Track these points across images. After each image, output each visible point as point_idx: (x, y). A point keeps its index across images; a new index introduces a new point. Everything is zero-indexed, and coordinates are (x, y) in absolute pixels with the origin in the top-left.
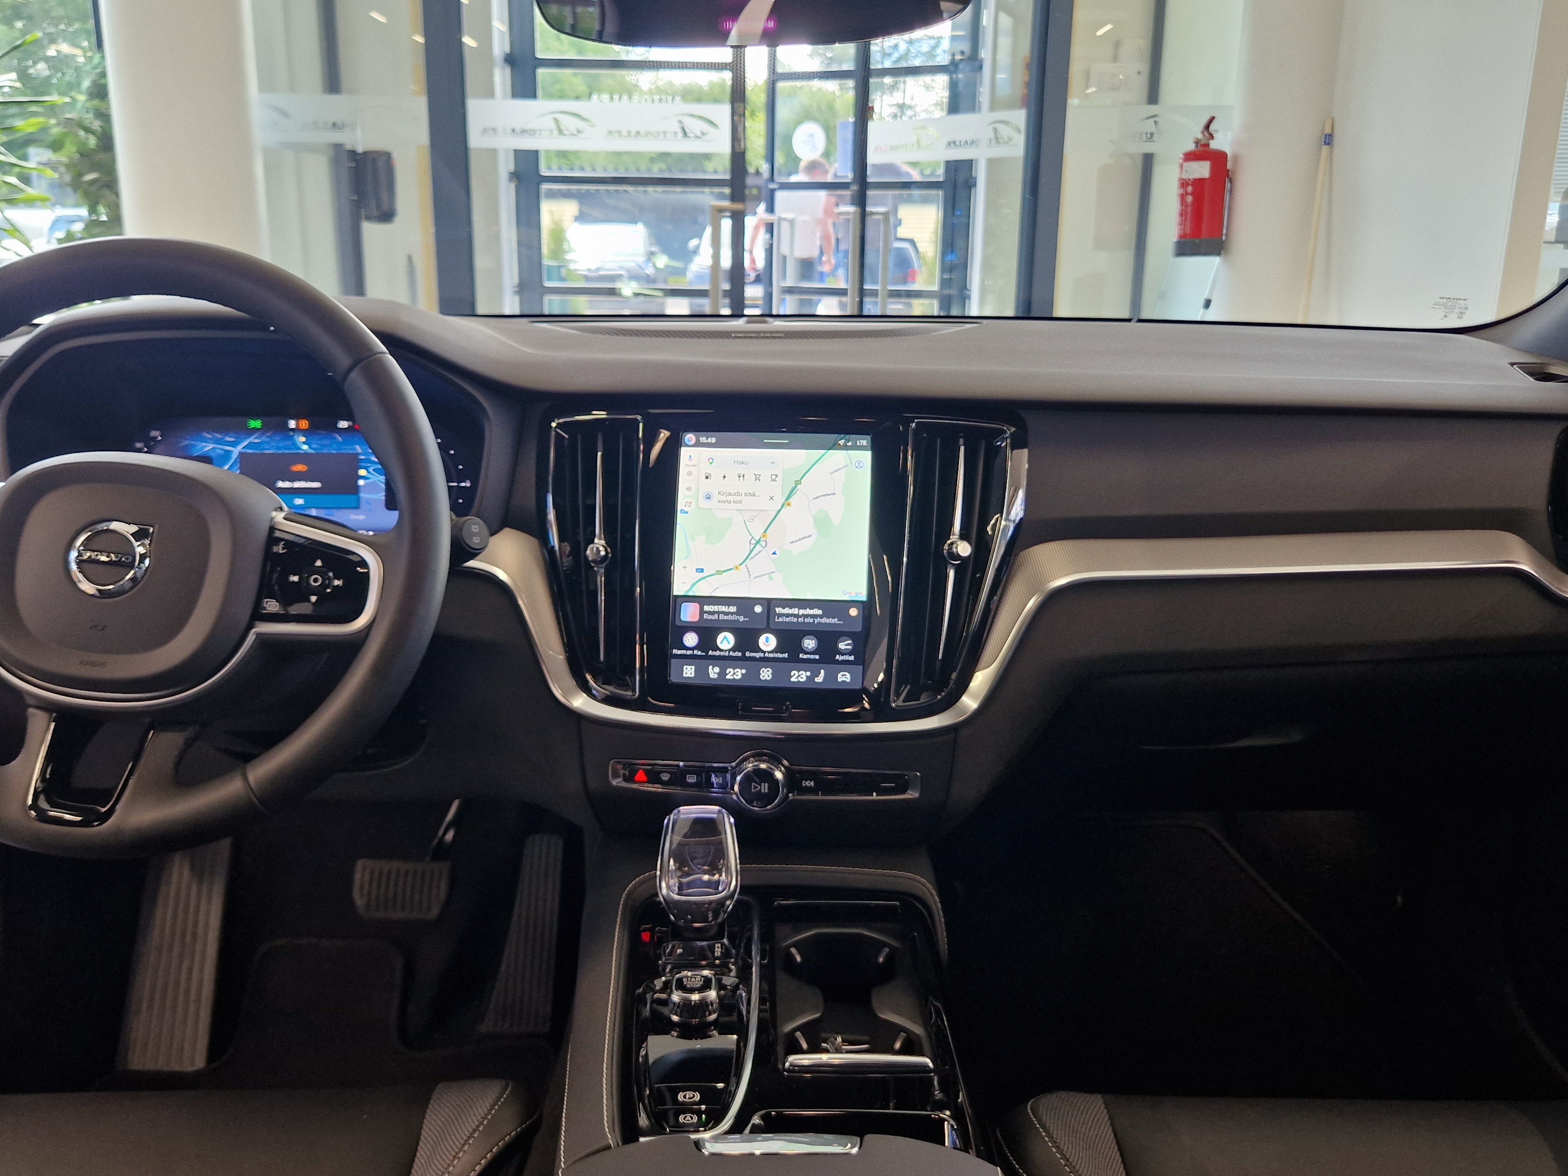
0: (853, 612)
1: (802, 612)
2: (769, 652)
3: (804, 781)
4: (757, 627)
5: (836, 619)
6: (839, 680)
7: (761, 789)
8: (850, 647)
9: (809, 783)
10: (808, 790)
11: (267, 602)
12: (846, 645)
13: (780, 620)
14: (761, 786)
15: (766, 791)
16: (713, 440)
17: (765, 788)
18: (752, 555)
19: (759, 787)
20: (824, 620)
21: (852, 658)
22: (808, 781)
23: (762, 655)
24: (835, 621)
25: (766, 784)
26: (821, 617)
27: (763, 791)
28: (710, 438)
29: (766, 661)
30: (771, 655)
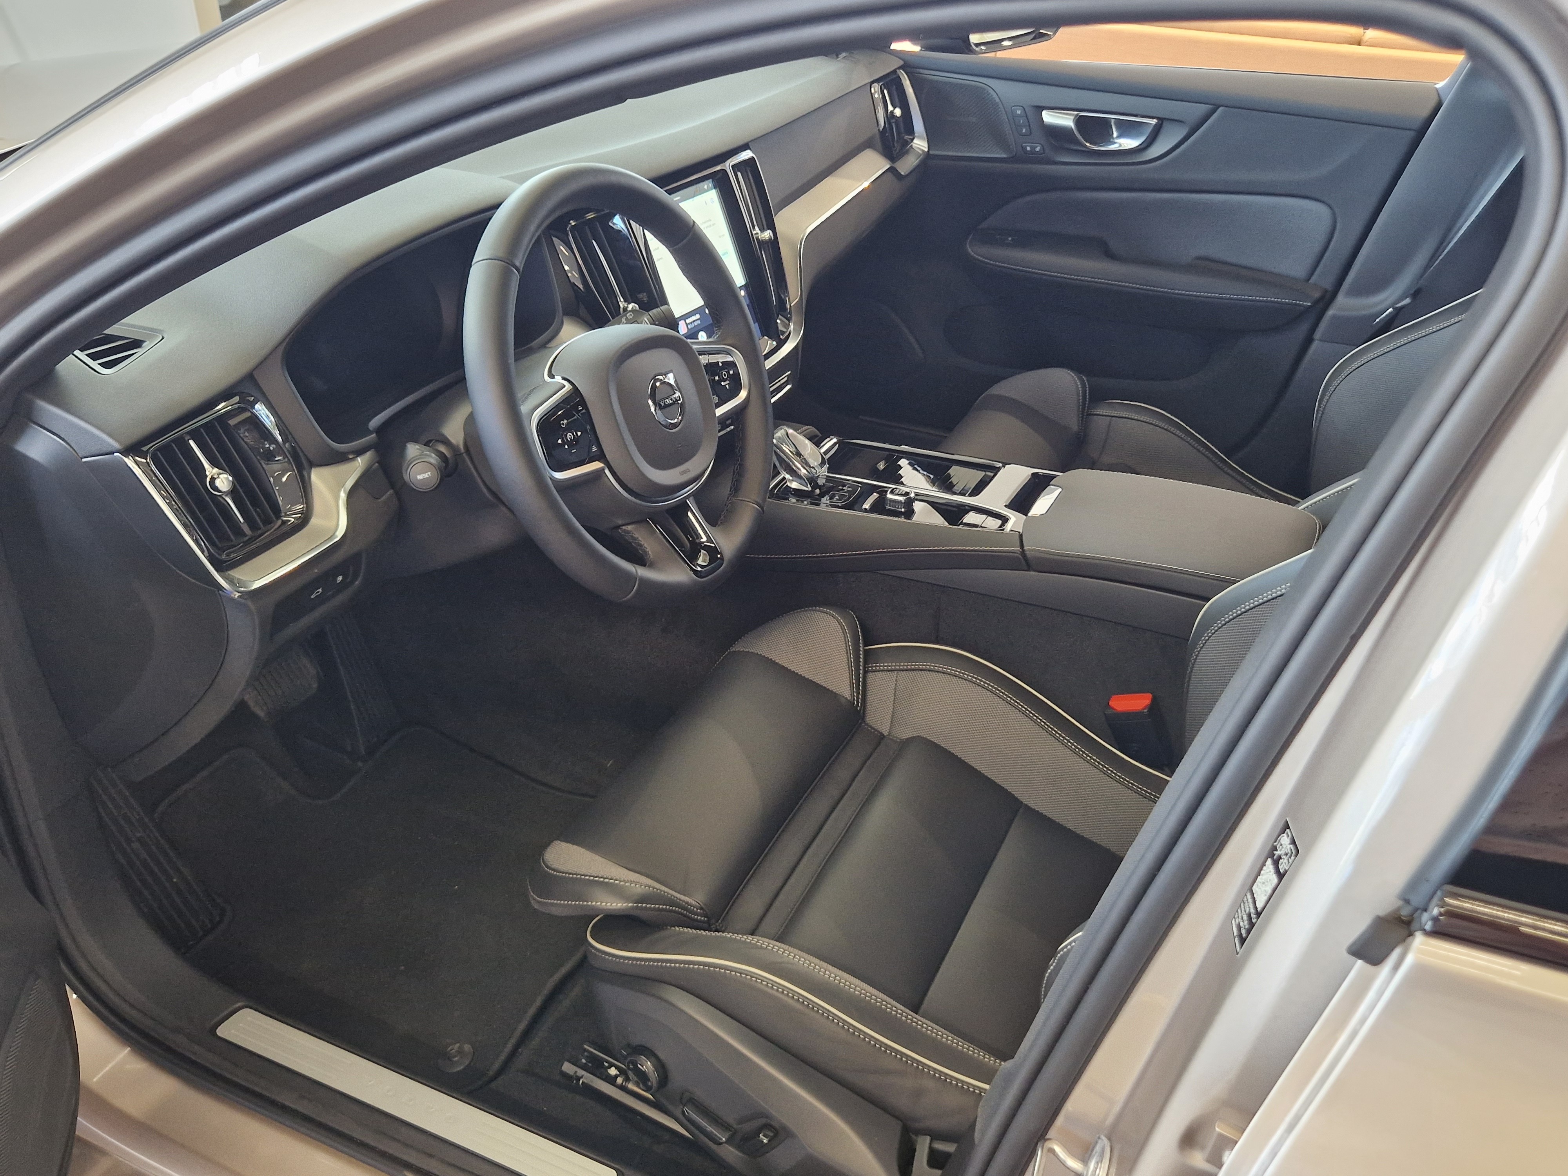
11: (715, 397)
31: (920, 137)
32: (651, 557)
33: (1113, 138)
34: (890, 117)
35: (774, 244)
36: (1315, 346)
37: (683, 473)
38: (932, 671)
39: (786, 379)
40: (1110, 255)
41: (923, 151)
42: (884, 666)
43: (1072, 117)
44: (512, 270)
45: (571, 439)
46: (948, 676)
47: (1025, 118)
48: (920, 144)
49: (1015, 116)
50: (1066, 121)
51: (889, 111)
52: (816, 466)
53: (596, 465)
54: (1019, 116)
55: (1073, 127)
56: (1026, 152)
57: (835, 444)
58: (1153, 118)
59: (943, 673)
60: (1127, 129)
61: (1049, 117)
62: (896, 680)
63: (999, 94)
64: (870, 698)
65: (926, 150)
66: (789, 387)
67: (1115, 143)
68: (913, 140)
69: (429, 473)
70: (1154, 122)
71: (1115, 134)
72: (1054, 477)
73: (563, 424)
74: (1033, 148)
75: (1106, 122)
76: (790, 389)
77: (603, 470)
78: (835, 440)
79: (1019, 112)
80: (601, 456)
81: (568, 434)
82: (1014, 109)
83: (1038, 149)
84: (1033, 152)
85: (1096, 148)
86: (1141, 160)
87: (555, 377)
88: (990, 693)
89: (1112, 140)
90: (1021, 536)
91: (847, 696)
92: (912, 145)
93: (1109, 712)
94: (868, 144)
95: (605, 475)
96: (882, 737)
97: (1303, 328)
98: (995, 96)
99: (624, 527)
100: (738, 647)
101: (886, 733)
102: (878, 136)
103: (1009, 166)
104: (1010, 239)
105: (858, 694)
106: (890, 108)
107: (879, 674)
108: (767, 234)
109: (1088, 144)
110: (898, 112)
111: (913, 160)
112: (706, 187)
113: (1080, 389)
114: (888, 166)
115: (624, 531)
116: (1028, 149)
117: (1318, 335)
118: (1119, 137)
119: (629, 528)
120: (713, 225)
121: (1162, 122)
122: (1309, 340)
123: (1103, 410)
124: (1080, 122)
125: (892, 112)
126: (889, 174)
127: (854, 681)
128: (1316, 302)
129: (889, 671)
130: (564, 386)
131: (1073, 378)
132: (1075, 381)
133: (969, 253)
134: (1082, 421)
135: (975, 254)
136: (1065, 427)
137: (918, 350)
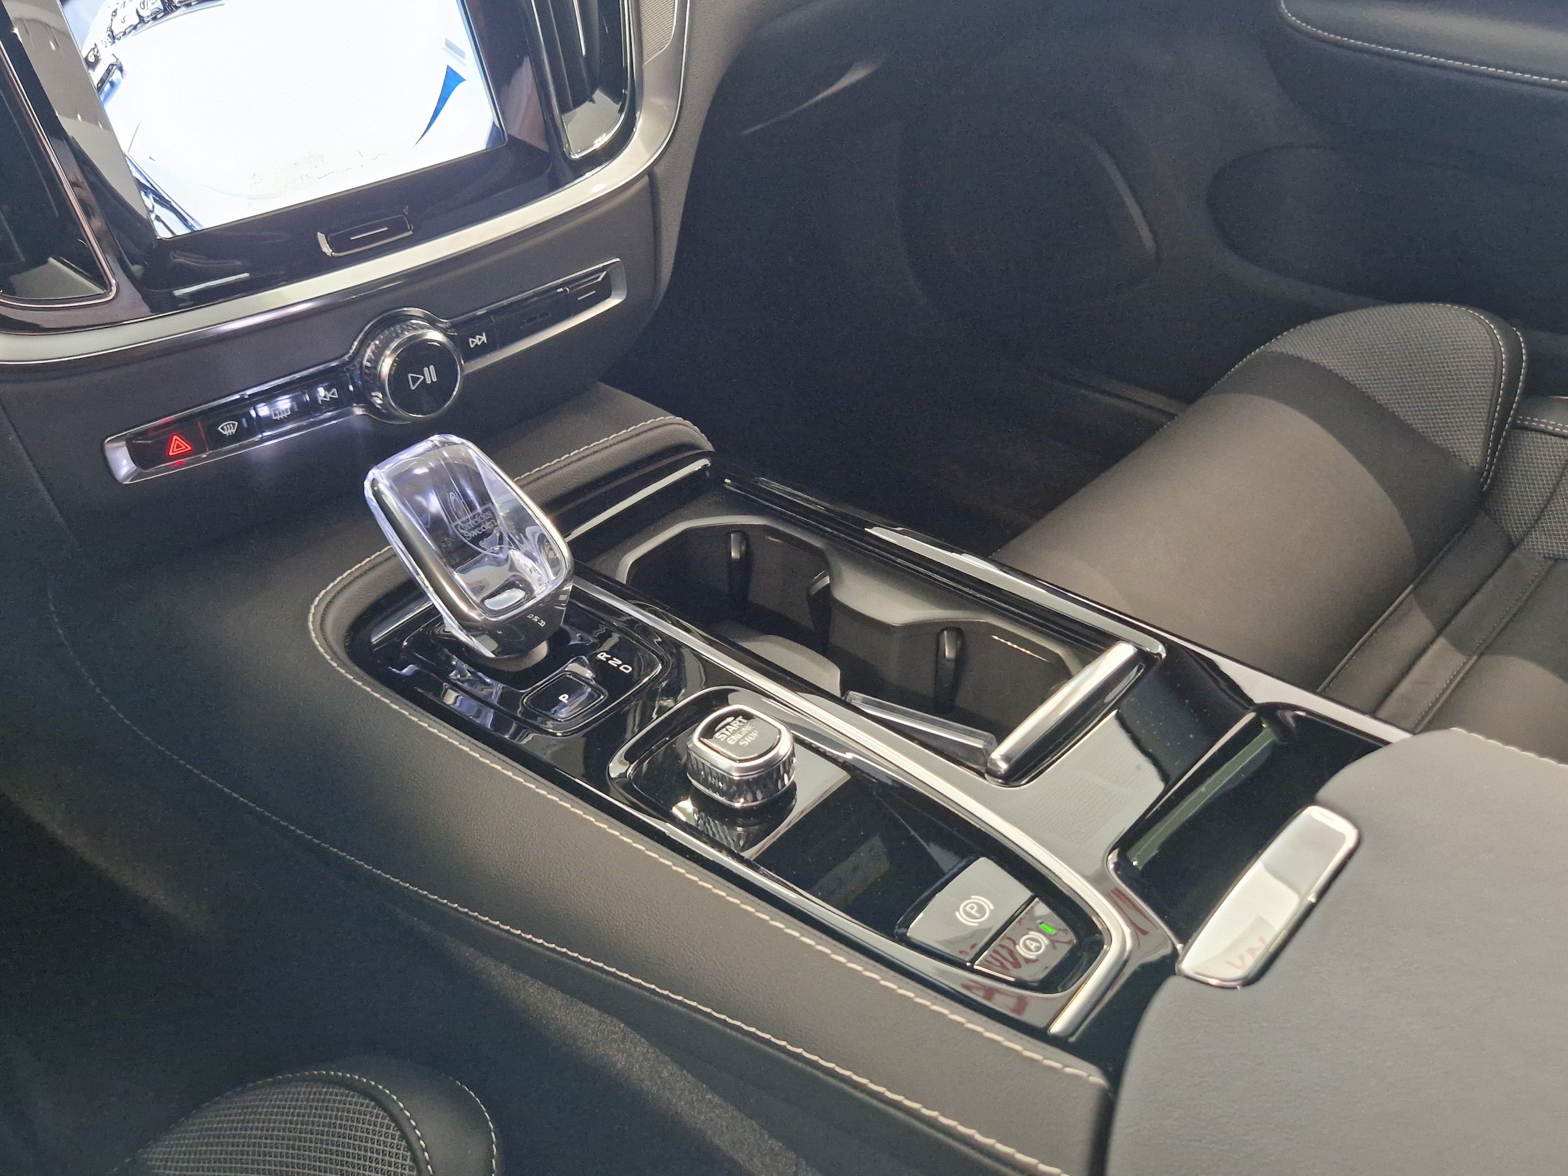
3: (471, 340)
7: (425, 379)
9: (480, 339)
10: (483, 350)
14: (424, 376)
15: (435, 380)
17: (430, 375)
19: (422, 377)
22: (478, 337)
25: (432, 367)
27: (428, 382)
113: (1504, 364)
131: (1490, 332)
132: (1493, 339)
133: (1281, 16)
134: (1496, 442)
135: (1298, 17)
136: (1446, 455)
137: (1145, 233)
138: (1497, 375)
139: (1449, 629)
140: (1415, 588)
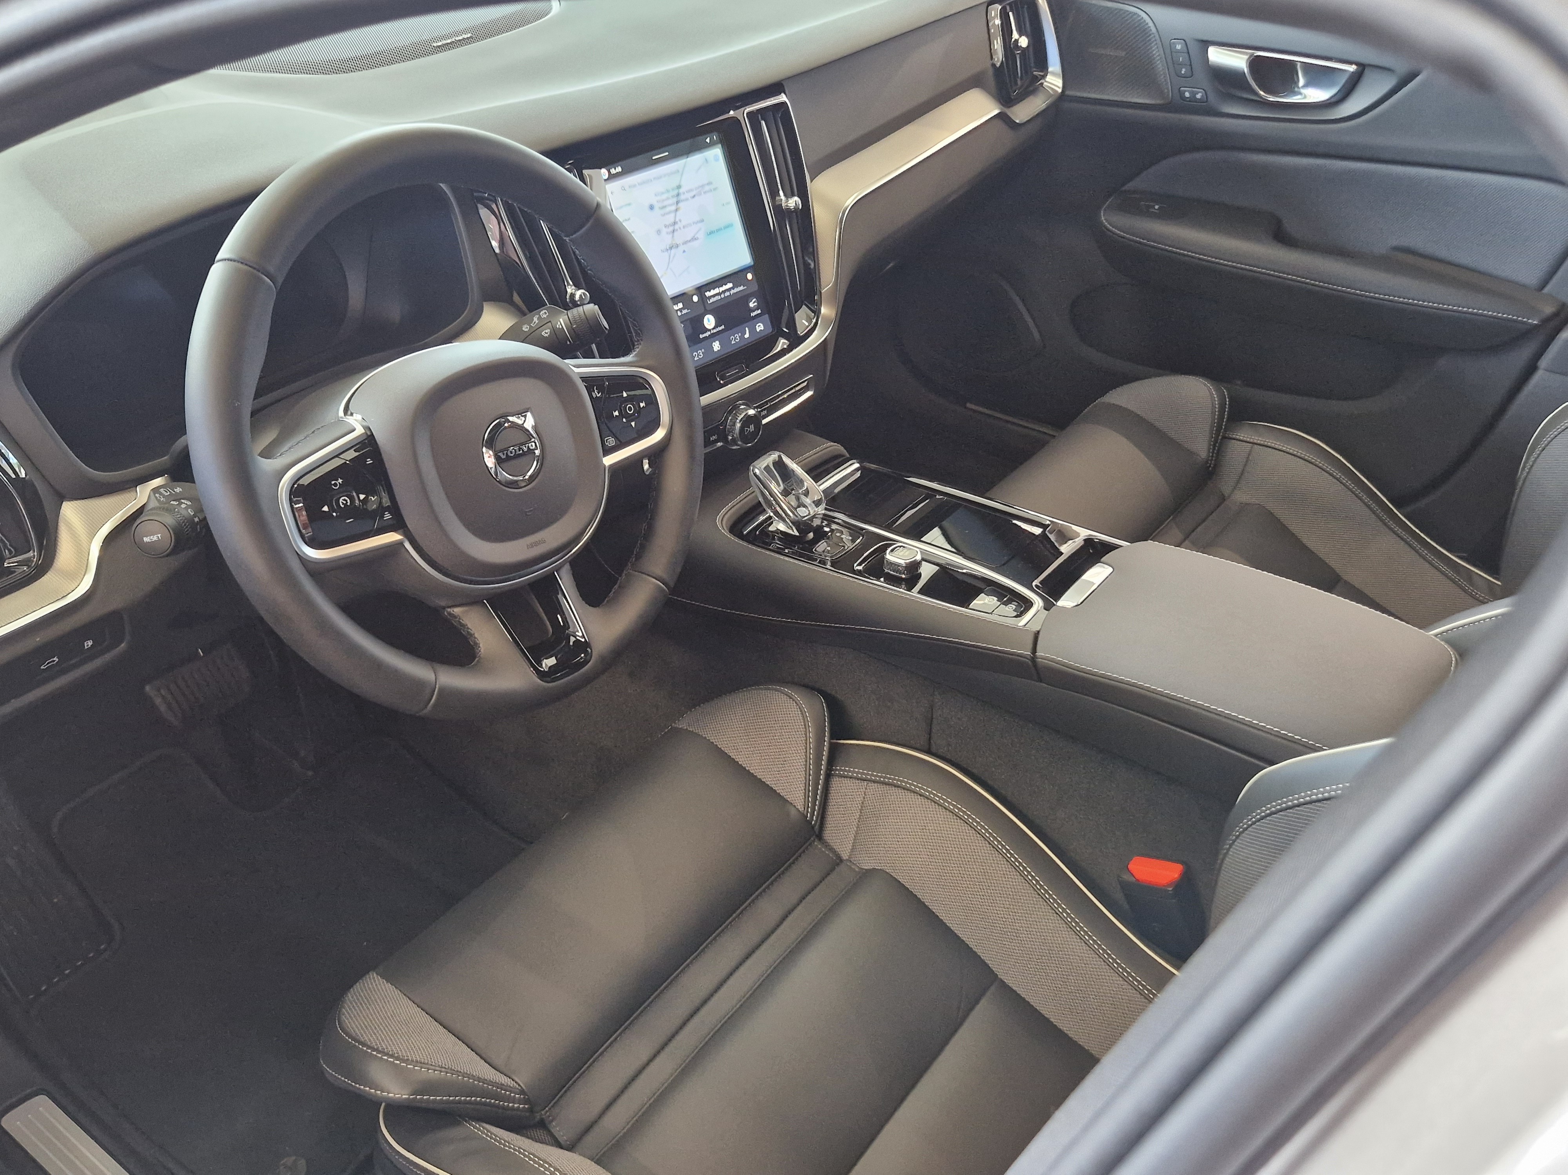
0: (750, 276)
1: (722, 289)
2: (713, 329)
3: (761, 413)
4: (698, 313)
5: (742, 286)
6: (758, 330)
7: (750, 430)
8: (756, 304)
9: (764, 413)
11: (607, 440)
12: (754, 303)
13: (711, 301)
14: (750, 428)
16: (619, 169)
17: (752, 428)
18: (671, 259)
20: (736, 290)
21: (759, 311)
23: (709, 333)
24: (742, 288)
25: (752, 425)
26: (733, 288)
28: (617, 168)
29: (713, 336)
30: (715, 331)
31: (1054, 74)
32: (482, 651)
33: (1298, 88)
34: (1010, 47)
35: (804, 215)
36: (1539, 377)
37: (531, 546)
38: (908, 790)
39: (805, 384)
40: (1281, 237)
41: (1056, 91)
42: (854, 772)
43: (1246, 57)
44: (261, 279)
45: (345, 505)
46: (926, 800)
47: (1186, 55)
48: (1054, 81)
49: (1173, 51)
50: (1237, 61)
51: (1013, 40)
52: (810, 505)
53: (392, 537)
54: (1178, 51)
55: (1246, 70)
56: (1183, 98)
57: (857, 470)
58: (1350, 63)
59: (920, 795)
60: (1318, 75)
61: (1217, 56)
62: (865, 793)
63: (1157, 25)
64: (832, 810)
65: (1060, 90)
66: (809, 394)
67: (1300, 94)
68: (1044, 77)
69: (159, 535)
70: (1352, 68)
71: (1302, 82)
72: (1114, 547)
73: (335, 485)
74: (1193, 94)
75: (1292, 64)
76: (812, 396)
77: (400, 544)
78: (857, 465)
79: (1179, 47)
80: (399, 524)
81: (341, 500)
82: (1174, 43)
83: (1199, 96)
84: (1193, 99)
85: (1272, 99)
86: (1329, 118)
87: (354, 414)
88: (974, 832)
89: (1296, 89)
90: (1037, 635)
91: (799, 807)
92: (1042, 84)
93: (1126, 877)
94: (975, 82)
95: (403, 550)
96: (839, 860)
97: (1524, 353)
98: (1151, 24)
99: (449, 610)
100: (682, 724)
101: (845, 857)
102: (991, 72)
103: (1161, 115)
104: (1157, 207)
105: (814, 804)
106: (1015, 35)
107: (847, 781)
108: (794, 202)
109: (1262, 93)
110: (1024, 42)
111: (1041, 103)
112: (708, 140)
113: (1217, 406)
114: (996, 112)
115: (450, 614)
116: (1187, 95)
117: (1544, 363)
118: (1306, 86)
119: (457, 611)
120: (715, 189)
121: (1364, 69)
122: (1531, 369)
123: (1245, 433)
124: (1255, 63)
125: (1017, 41)
126: (999, 124)
127: (810, 788)
128: (1546, 321)
129: (858, 779)
130: (354, 430)
131: (1209, 390)
132: (1211, 394)
133: (1102, 223)
134: (1214, 446)
135: (1109, 224)
136: (1191, 453)
137: (1036, 335)
138: (1213, 413)
139: (1190, 537)
140: (1173, 518)
